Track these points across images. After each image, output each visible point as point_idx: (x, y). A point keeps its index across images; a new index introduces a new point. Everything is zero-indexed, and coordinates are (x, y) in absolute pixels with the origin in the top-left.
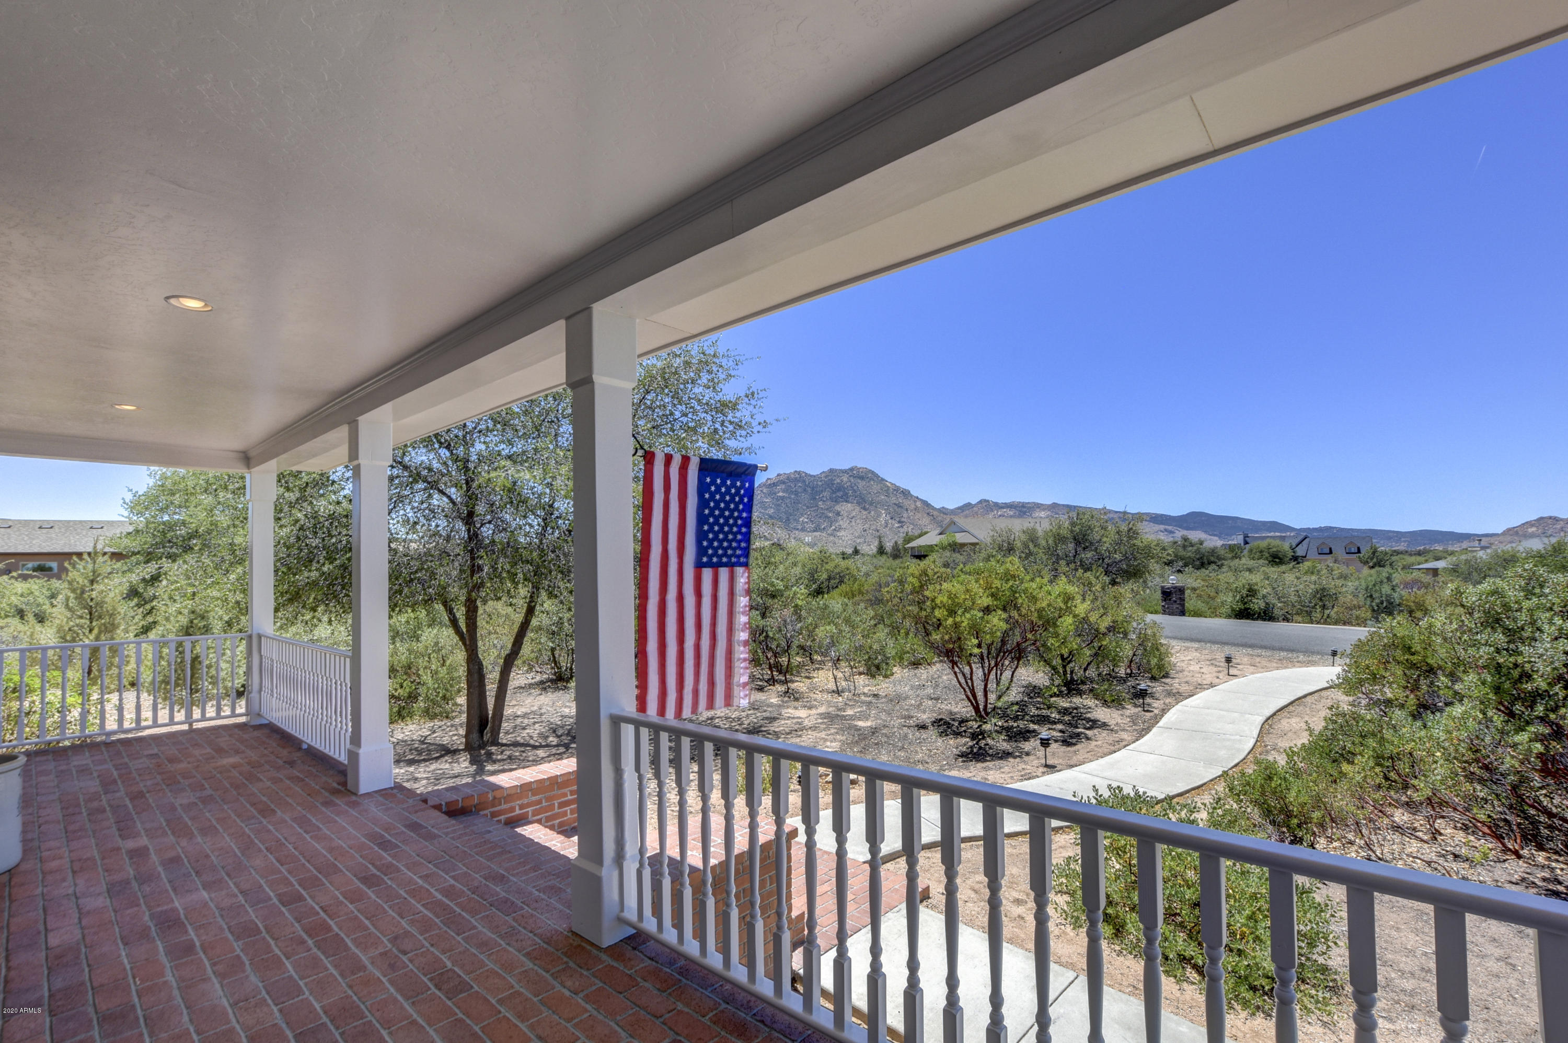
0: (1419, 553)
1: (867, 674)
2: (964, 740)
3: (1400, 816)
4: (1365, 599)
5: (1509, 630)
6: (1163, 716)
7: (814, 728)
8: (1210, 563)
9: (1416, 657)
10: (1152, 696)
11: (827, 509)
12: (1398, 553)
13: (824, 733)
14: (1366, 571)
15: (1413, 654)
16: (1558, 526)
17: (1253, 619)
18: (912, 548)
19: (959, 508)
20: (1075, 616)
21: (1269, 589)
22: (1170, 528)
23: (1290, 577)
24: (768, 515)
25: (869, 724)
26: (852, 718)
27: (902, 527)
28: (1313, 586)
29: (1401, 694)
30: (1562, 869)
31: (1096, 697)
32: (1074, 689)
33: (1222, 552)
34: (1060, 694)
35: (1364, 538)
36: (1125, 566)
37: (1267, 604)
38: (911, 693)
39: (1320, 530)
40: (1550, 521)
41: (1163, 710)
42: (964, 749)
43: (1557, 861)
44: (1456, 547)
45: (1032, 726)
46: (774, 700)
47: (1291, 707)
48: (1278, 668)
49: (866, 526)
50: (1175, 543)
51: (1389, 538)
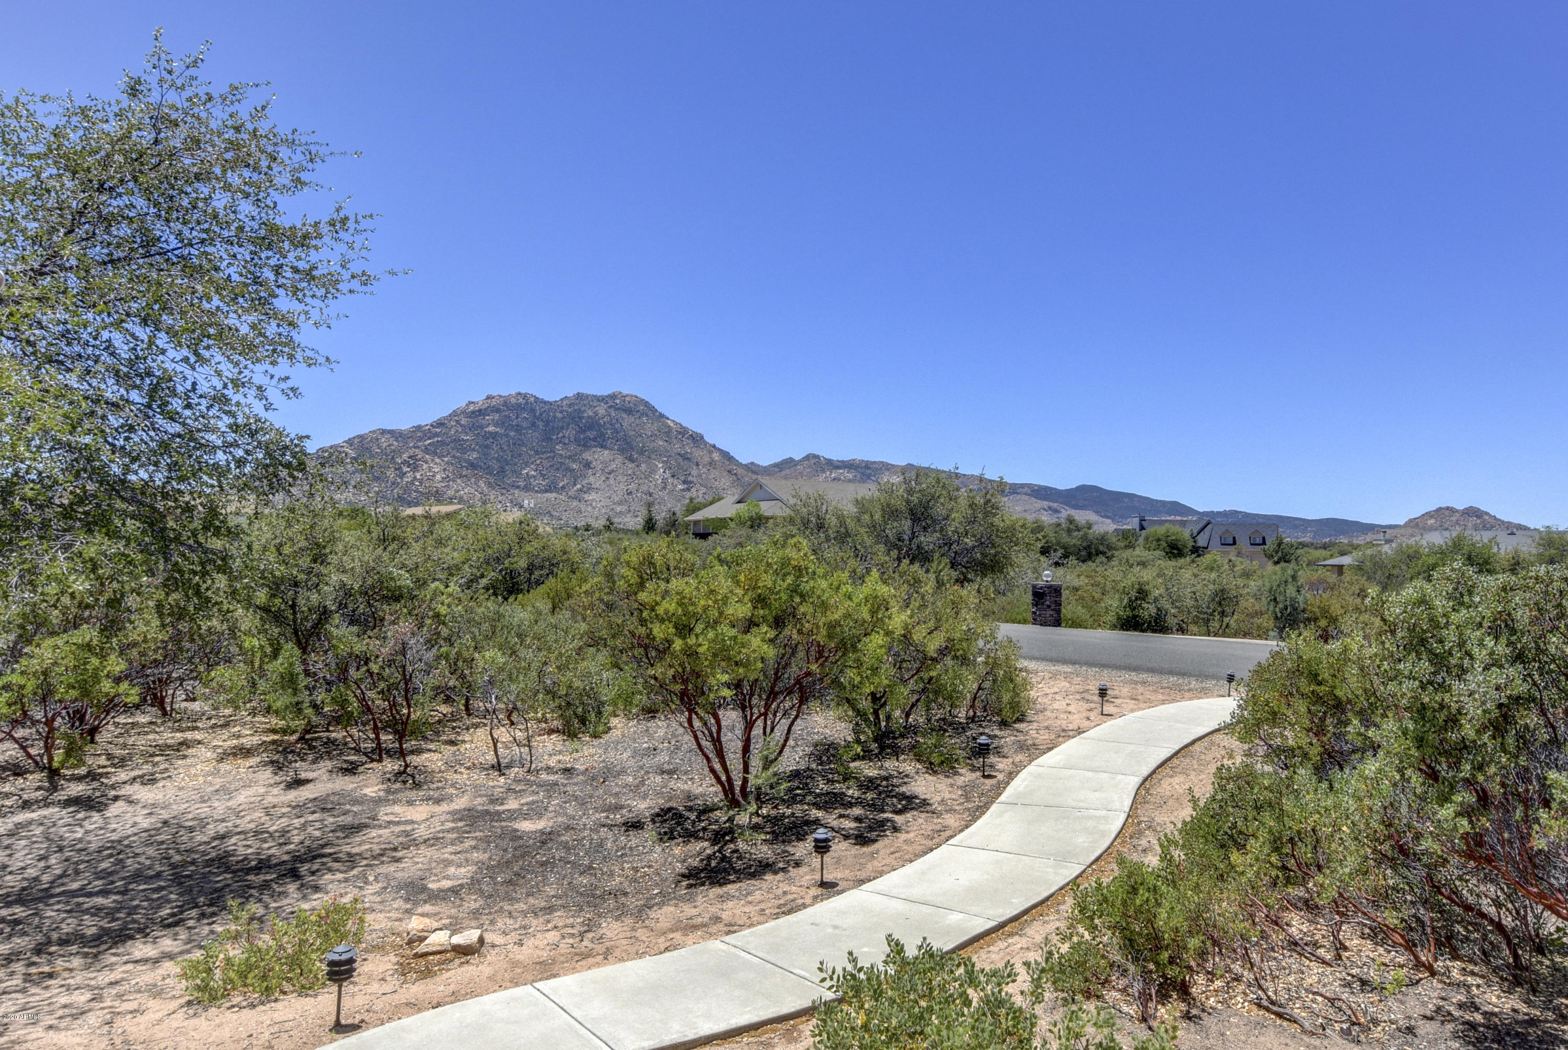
0: (1325, 547)
1: (564, 733)
2: (698, 846)
3: (1298, 925)
4: (1269, 604)
5: (1436, 655)
6: (1008, 783)
7: (433, 841)
8: (1098, 553)
9: (1323, 688)
10: (998, 752)
11: (570, 457)
12: (1303, 545)
13: (450, 849)
14: (1270, 567)
15: (1320, 684)
16: (1454, 519)
17: (1143, 631)
18: (696, 523)
19: (776, 465)
20: (888, 633)
21: (1162, 590)
22: (1055, 505)
23: (1187, 575)
24: (468, 461)
25: (540, 825)
26: (513, 815)
27: (688, 489)
28: (1211, 587)
29: (1304, 741)
30: (1478, 986)
31: (919, 758)
32: (889, 747)
33: (1114, 540)
34: (867, 755)
35: (1270, 526)
36: (978, 555)
37: (1159, 609)
38: (631, 762)
39: (1225, 514)
40: (1447, 513)
41: (1011, 773)
42: (695, 863)
43: (1472, 973)
44: (1360, 540)
45: (816, 813)
46: (372, 790)
47: (1175, 761)
48: (1163, 702)
49: (633, 487)
50: (1059, 525)
51: (1296, 527)
